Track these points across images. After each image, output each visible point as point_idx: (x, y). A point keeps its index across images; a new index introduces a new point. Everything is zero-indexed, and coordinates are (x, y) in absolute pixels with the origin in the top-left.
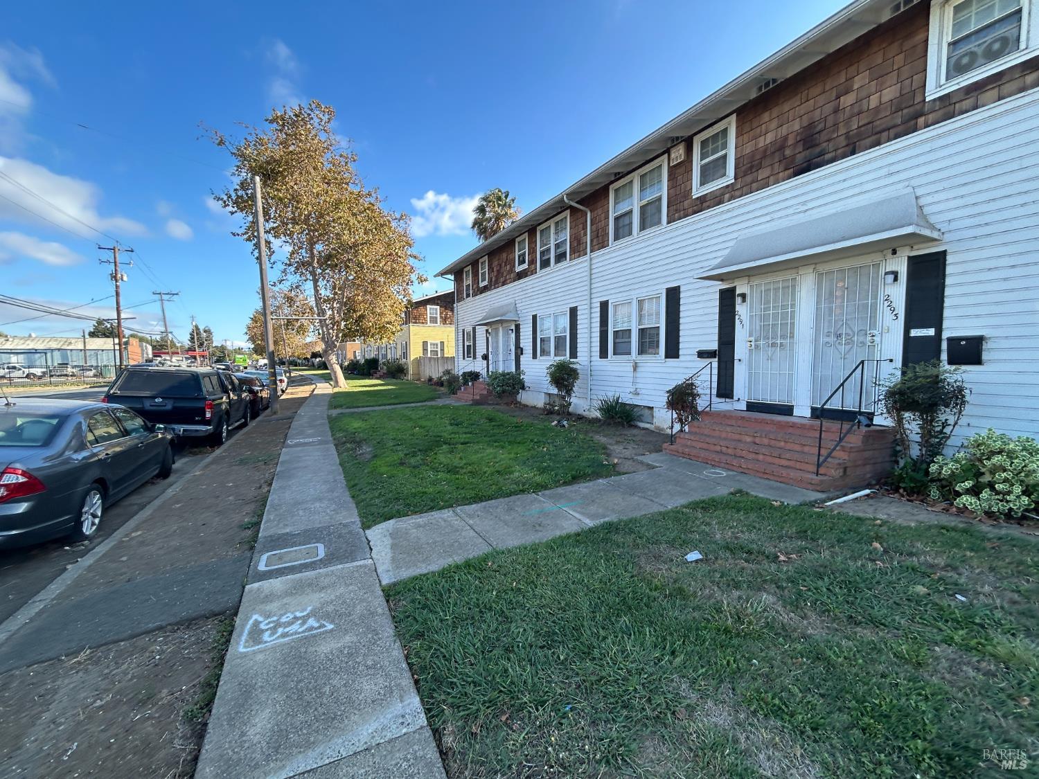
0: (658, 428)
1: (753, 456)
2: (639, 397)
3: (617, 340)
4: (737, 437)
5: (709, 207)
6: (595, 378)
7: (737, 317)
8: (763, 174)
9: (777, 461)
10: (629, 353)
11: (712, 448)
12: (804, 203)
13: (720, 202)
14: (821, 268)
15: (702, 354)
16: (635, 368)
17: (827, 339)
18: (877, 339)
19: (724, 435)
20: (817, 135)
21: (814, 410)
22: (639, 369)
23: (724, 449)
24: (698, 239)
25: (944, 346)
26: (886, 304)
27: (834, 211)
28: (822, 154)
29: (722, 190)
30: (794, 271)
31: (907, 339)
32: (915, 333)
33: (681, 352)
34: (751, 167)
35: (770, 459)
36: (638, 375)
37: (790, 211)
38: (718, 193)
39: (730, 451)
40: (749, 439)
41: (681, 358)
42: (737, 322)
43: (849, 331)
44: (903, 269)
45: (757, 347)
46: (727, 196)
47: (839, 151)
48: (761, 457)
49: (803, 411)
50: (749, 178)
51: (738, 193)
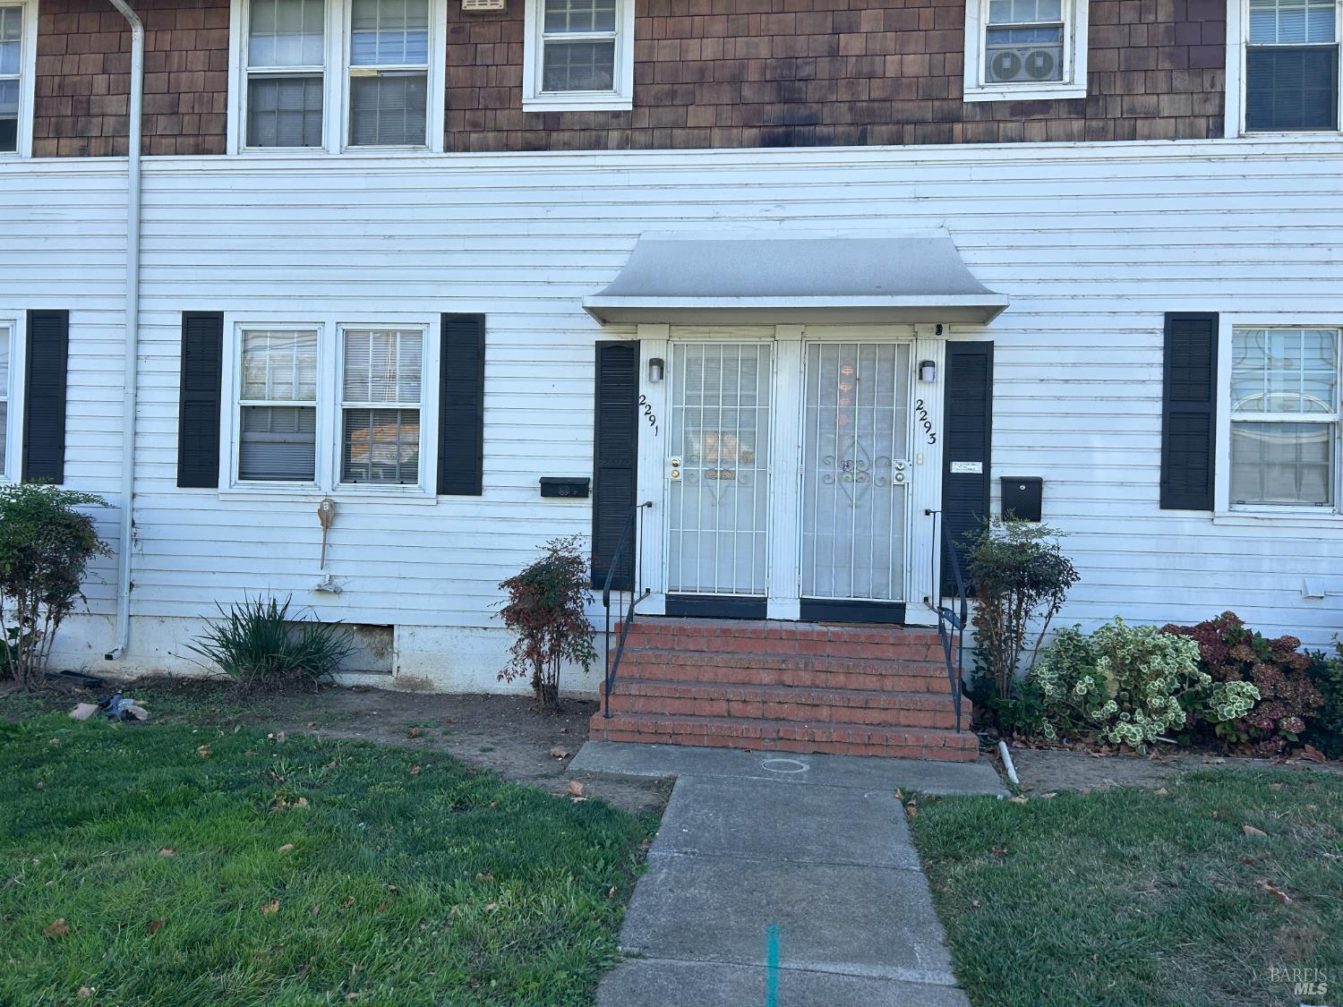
0: (410, 683)
1: (809, 712)
2: (344, 600)
3: (252, 436)
4: (741, 675)
5: (568, 146)
6: (148, 548)
7: (642, 410)
8: (700, 116)
9: (860, 715)
10: (310, 476)
11: (707, 708)
12: (780, 203)
13: (598, 145)
14: (814, 334)
15: (553, 488)
16: (328, 517)
17: (828, 470)
18: (907, 474)
19: (708, 675)
20: (802, 84)
21: (805, 604)
22: (340, 523)
23: (736, 708)
24: (538, 212)
25: (995, 491)
26: (919, 415)
27: (833, 234)
28: (812, 121)
29: (601, 119)
30: (769, 331)
31: (947, 476)
32: (958, 467)
33: (486, 480)
34: (673, 94)
35: (844, 714)
36: (334, 537)
37: (754, 211)
38: (592, 123)
39: (751, 710)
40: (767, 677)
41: (488, 495)
42: (643, 421)
43: (863, 458)
44: (941, 360)
45: (688, 475)
46: (614, 136)
47: (840, 129)
48: (824, 713)
49: (783, 608)
50: (666, 115)
51: (640, 137)
